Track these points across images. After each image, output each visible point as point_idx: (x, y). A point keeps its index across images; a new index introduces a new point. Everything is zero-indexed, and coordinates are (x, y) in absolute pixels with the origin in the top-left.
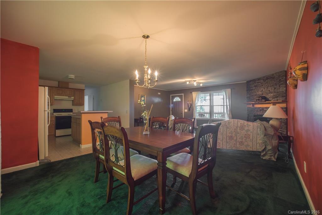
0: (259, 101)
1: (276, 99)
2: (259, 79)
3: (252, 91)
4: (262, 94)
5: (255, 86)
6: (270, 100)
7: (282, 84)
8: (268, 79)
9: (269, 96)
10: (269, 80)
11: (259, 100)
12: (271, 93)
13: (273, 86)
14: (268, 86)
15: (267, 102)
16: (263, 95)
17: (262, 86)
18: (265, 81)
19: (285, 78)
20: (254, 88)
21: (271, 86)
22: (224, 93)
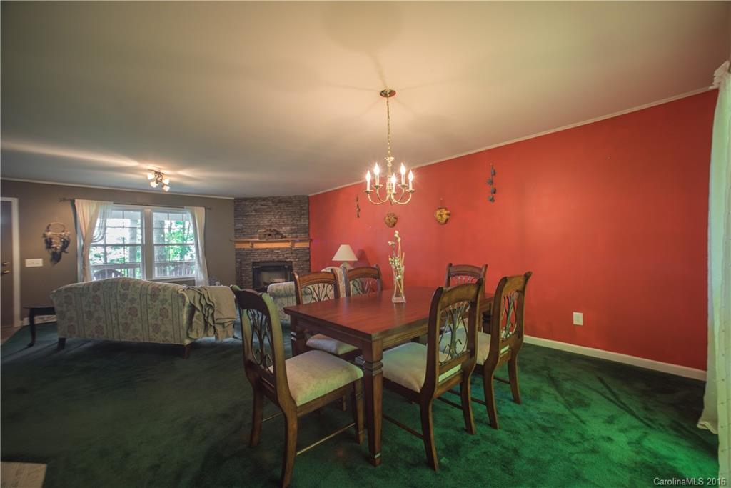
0: (270, 237)
1: (294, 235)
2: (264, 199)
3: (248, 219)
4: (271, 226)
5: (256, 211)
6: (285, 237)
7: (304, 214)
8: (282, 202)
9: (284, 230)
10: (283, 204)
11: (270, 235)
12: (286, 225)
13: (290, 215)
14: (282, 214)
15: (284, 239)
16: (272, 229)
17: (271, 212)
18: (276, 205)
19: (307, 205)
20: (254, 214)
21: (286, 215)
22: (190, 215)
